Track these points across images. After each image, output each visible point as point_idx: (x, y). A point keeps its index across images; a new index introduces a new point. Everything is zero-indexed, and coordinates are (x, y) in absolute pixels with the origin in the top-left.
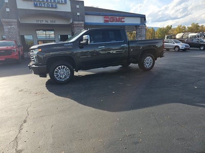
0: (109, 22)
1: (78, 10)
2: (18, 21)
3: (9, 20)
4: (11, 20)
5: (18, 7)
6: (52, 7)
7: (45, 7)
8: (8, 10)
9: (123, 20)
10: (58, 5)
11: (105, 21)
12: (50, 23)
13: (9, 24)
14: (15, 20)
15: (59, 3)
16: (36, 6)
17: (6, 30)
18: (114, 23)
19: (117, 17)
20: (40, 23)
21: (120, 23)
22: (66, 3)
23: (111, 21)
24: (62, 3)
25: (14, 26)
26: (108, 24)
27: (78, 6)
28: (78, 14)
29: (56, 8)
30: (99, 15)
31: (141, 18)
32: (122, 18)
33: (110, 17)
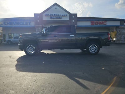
0: (95, 25)
1: (73, 19)
2: (42, 26)
5: (43, 20)
6: (59, 18)
7: (55, 18)
8: (38, 21)
9: (105, 23)
11: (91, 24)
13: (38, 27)
16: (51, 18)
17: (37, 31)
18: (98, 25)
19: (101, 22)
21: (103, 25)
22: (66, 15)
23: (96, 24)
24: (64, 16)
26: (93, 26)
27: (73, 17)
28: (73, 21)
29: (61, 18)
30: (88, 21)
31: (121, 21)
32: (104, 22)
33: (95, 22)
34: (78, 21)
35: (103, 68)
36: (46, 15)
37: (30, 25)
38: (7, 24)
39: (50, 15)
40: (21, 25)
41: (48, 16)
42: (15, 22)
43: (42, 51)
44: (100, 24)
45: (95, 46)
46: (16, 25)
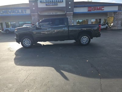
0: (92, 11)
1: (70, 5)
3: (34, 14)
4: (35, 14)
5: (39, 7)
6: (55, 5)
7: (51, 5)
8: (34, 9)
10: (58, 3)
11: (89, 10)
12: (54, 14)
13: (34, 16)
14: (37, 14)
15: (59, 2)
16: (47, 5)
17: (33, 19)
18: (95, 11)
20: (49, 14)
21: (100, 11)
22: (62, 1)
24: (60, 2)
25: (36, 17)
26: (90, 12)
27: (70, 3)
28: (70, 7)
29: (57, 5)
30: (85, 7)
31: (119, 6)
32: (102, 8)
33: (92, 7)
34: (74, 7)
35: (87, 61)
36: (41, 2)
37: (25, 13)
38: (2, 12)
39: (45, 2)
40: (17, 13)
41: (43, 3)
42: (10, 10)
43: (38, 42)
44: (97, 10)
45: (86, 37)
46: (12, 14)
